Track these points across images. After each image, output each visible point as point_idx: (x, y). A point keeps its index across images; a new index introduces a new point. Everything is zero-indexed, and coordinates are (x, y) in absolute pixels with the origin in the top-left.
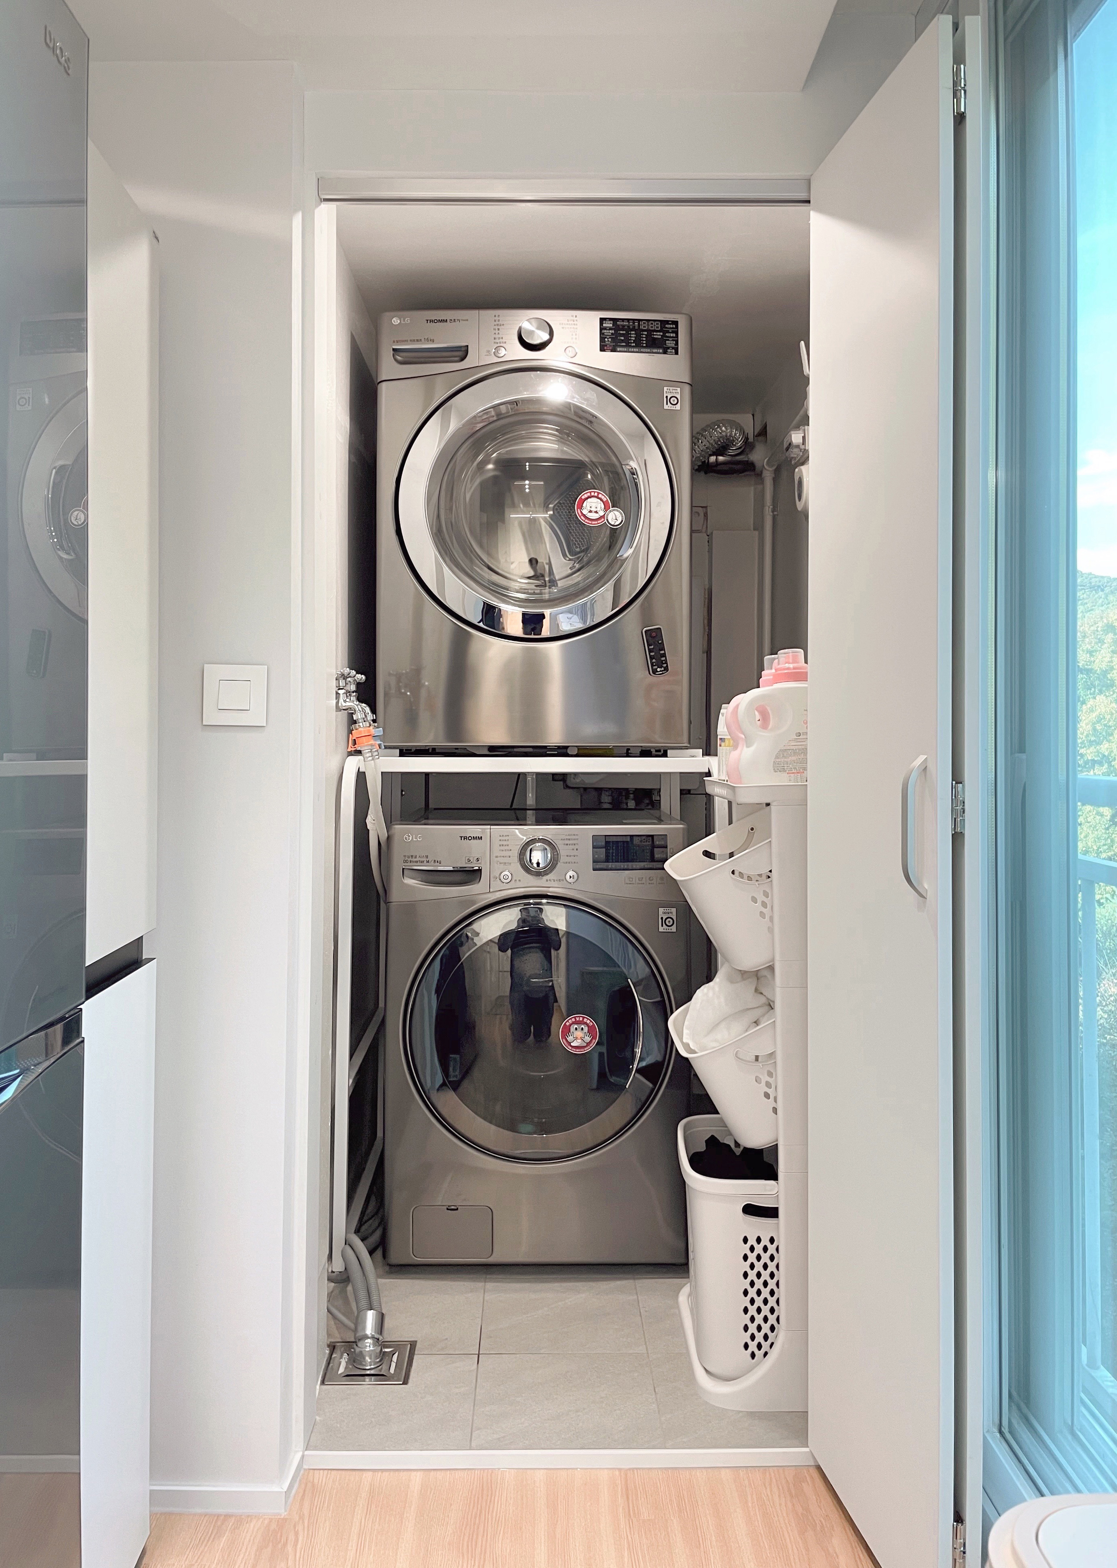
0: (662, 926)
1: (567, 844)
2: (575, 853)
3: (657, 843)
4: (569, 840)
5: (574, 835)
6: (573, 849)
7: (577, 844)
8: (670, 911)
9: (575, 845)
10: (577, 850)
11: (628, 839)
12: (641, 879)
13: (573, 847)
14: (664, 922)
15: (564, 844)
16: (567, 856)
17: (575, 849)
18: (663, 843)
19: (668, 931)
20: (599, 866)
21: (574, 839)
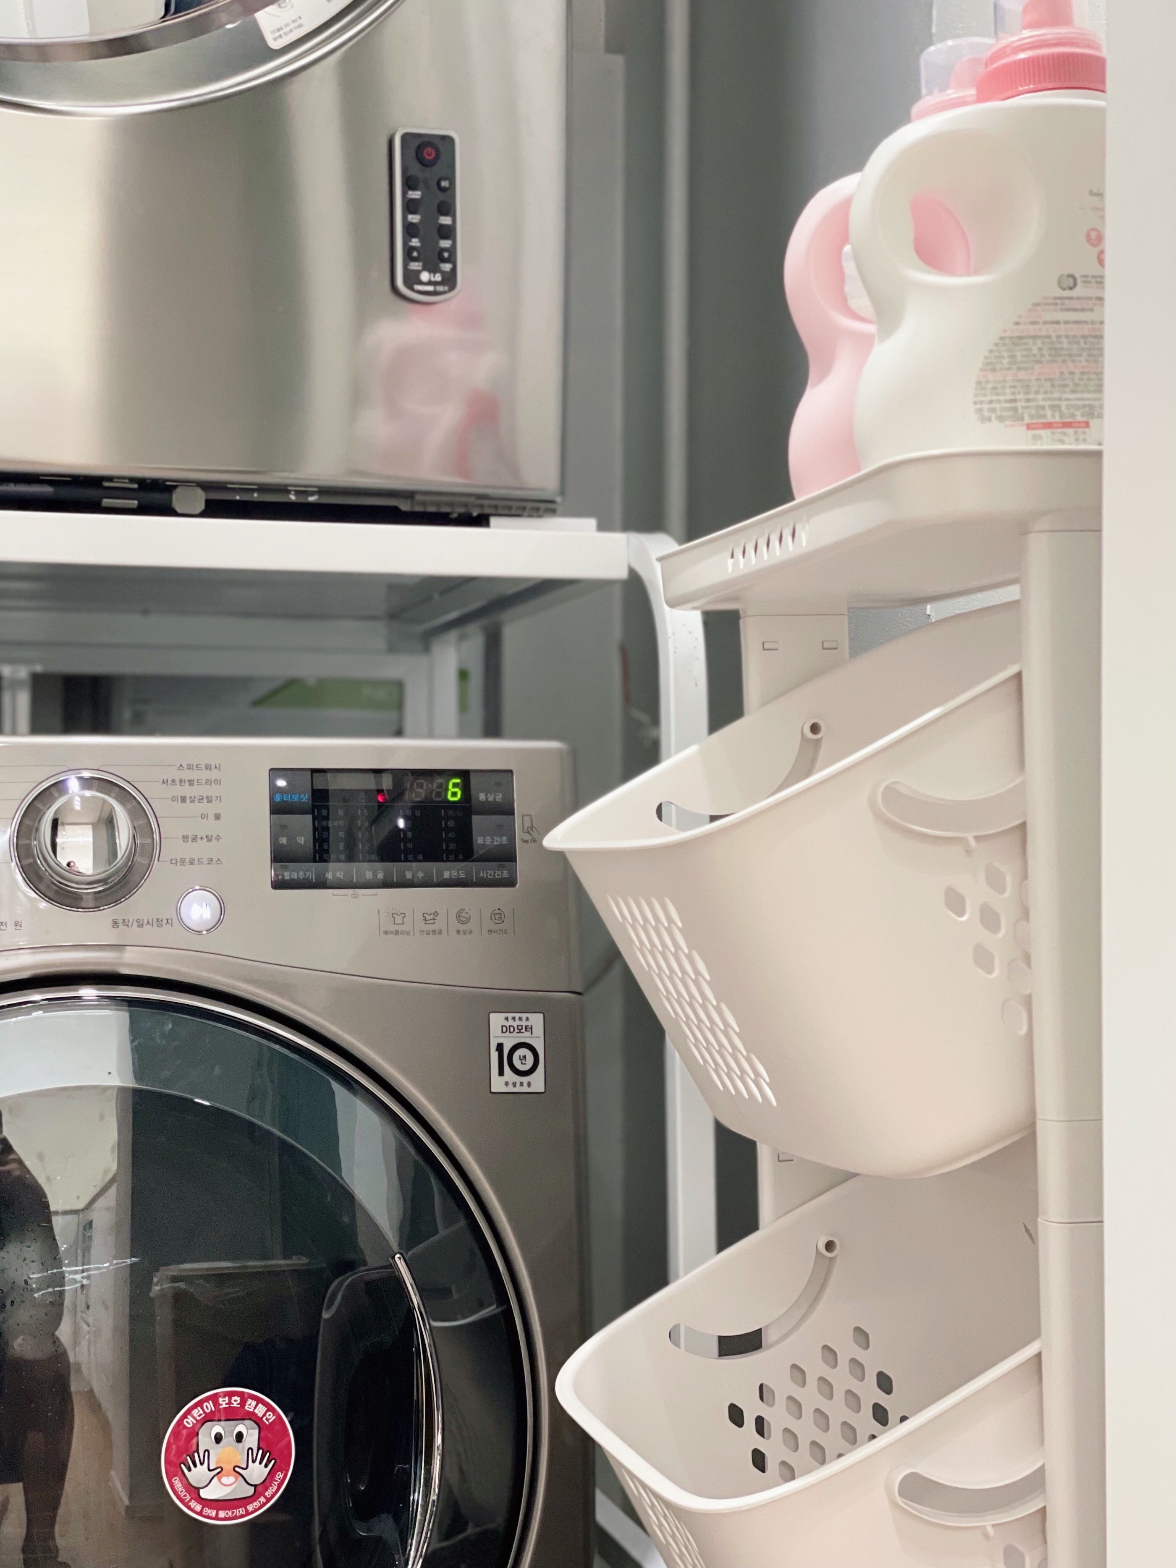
0: (501, 1073)
1: (183, 799)
2: (211, 827)
3: (482, 797)
4: (191, 782)
5: (208, 767)
6: (204, 816)
7: (219, 798)
8: (524, 1023)
9: (209, 800)
10: (217, 817)
11: (387, 783)
12: (430, 917)
13: (204, 807)
14: (506, 1059)
15: (174, 799)
16: (185, 838)
17: (211, 817)
18: (499, 797)
19: (518, 1089)
20: (292, 873)
21: (208, 782)
